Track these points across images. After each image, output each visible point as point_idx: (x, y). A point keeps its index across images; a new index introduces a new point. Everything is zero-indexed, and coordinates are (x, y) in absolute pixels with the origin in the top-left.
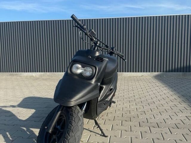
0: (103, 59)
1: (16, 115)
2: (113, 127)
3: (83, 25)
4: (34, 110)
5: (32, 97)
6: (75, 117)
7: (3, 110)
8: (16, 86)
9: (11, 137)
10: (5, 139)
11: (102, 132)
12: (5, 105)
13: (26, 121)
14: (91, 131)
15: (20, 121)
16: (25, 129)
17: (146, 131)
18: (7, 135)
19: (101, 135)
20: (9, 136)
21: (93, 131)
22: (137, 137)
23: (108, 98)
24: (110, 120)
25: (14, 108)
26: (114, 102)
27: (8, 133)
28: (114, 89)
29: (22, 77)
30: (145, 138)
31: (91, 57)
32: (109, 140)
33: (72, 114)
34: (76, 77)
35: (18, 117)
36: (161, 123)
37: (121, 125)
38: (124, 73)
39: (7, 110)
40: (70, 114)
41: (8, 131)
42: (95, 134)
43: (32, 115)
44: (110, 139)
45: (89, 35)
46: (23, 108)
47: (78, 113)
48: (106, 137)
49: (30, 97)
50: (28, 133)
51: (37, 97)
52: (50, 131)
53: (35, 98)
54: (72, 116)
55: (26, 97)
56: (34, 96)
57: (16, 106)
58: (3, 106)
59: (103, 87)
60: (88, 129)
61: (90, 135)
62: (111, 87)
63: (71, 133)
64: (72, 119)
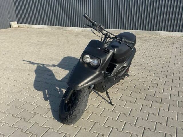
0: (109, 50)
1: (55, 74)
2: (122, 97)
3: (94, 21)
4: (68, 71)
5: (70, 57)
6: (81, 96)
7: (47, 68)
8: (60, 43)
9: (48, 95)
10: (44, 96)
11: (110, 101)
12: (49, 64)
13: (60, 81)
14: (103, 98)
15: (56, 81)
16: (58, 88)
17: (147, 105)
18: (46, 92)
19: (109, 103)
20: (47, 93)
21: (105, 98)
22: (137, 109)
23: (120, 74)
24: (122, 89)
25: (55, 67)
26: (128, 76)
27: (46, 91)
28: (127, 67)
29: (67, 31)
30: (143, 111)
31: (99, 48)
32: (113, 108)
33: (80, 93)
34: (86, 65)
35: (56, 77)
36: (166, 98)
37: (129, 96)
38: (162, 32)
39: (50, 69)
40: (79, 93)
41: (47, 89)
42: (105, 101)
43: (66, 76)
44: (115, 107)
45: (99, 30)
46: (61, 68)
47: (84, 93)
48: (113, 105)
49: (68, 57)
50: (59, 92)
51: (73, 57)
52: (66, 102)
53: (72, 59)
54: (80, 95)
55: (66, 56)
56: (71, 56)
57: (56, 65)
58: (47, 64)
59: (116, 65)
60: (102, 95)
61: (102, 102)
62: (124, 64)
63: (77, 107)
64: (79, 97)
